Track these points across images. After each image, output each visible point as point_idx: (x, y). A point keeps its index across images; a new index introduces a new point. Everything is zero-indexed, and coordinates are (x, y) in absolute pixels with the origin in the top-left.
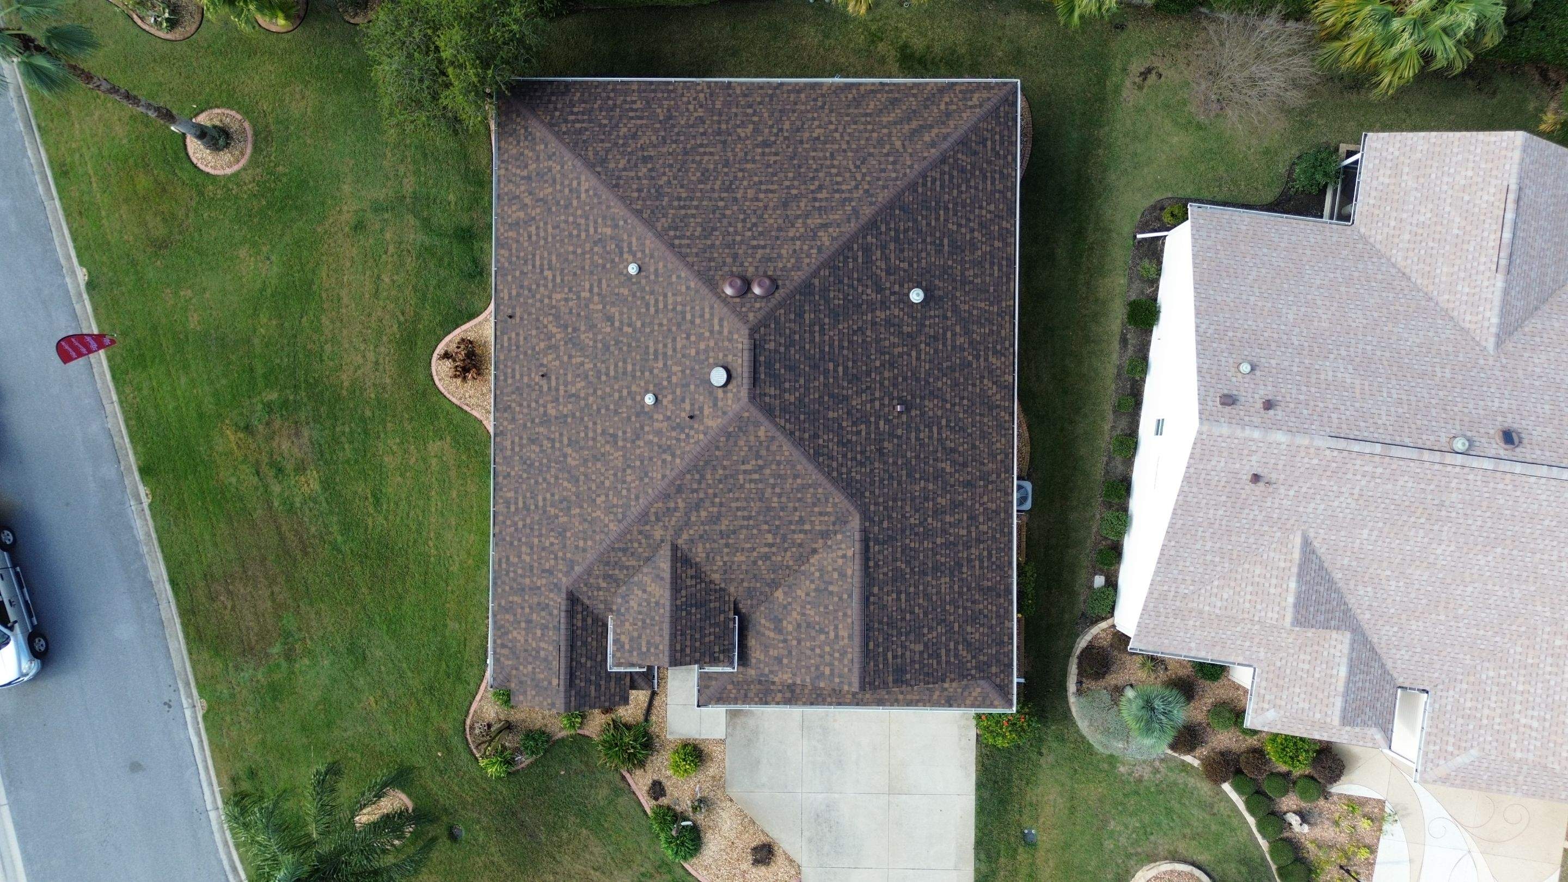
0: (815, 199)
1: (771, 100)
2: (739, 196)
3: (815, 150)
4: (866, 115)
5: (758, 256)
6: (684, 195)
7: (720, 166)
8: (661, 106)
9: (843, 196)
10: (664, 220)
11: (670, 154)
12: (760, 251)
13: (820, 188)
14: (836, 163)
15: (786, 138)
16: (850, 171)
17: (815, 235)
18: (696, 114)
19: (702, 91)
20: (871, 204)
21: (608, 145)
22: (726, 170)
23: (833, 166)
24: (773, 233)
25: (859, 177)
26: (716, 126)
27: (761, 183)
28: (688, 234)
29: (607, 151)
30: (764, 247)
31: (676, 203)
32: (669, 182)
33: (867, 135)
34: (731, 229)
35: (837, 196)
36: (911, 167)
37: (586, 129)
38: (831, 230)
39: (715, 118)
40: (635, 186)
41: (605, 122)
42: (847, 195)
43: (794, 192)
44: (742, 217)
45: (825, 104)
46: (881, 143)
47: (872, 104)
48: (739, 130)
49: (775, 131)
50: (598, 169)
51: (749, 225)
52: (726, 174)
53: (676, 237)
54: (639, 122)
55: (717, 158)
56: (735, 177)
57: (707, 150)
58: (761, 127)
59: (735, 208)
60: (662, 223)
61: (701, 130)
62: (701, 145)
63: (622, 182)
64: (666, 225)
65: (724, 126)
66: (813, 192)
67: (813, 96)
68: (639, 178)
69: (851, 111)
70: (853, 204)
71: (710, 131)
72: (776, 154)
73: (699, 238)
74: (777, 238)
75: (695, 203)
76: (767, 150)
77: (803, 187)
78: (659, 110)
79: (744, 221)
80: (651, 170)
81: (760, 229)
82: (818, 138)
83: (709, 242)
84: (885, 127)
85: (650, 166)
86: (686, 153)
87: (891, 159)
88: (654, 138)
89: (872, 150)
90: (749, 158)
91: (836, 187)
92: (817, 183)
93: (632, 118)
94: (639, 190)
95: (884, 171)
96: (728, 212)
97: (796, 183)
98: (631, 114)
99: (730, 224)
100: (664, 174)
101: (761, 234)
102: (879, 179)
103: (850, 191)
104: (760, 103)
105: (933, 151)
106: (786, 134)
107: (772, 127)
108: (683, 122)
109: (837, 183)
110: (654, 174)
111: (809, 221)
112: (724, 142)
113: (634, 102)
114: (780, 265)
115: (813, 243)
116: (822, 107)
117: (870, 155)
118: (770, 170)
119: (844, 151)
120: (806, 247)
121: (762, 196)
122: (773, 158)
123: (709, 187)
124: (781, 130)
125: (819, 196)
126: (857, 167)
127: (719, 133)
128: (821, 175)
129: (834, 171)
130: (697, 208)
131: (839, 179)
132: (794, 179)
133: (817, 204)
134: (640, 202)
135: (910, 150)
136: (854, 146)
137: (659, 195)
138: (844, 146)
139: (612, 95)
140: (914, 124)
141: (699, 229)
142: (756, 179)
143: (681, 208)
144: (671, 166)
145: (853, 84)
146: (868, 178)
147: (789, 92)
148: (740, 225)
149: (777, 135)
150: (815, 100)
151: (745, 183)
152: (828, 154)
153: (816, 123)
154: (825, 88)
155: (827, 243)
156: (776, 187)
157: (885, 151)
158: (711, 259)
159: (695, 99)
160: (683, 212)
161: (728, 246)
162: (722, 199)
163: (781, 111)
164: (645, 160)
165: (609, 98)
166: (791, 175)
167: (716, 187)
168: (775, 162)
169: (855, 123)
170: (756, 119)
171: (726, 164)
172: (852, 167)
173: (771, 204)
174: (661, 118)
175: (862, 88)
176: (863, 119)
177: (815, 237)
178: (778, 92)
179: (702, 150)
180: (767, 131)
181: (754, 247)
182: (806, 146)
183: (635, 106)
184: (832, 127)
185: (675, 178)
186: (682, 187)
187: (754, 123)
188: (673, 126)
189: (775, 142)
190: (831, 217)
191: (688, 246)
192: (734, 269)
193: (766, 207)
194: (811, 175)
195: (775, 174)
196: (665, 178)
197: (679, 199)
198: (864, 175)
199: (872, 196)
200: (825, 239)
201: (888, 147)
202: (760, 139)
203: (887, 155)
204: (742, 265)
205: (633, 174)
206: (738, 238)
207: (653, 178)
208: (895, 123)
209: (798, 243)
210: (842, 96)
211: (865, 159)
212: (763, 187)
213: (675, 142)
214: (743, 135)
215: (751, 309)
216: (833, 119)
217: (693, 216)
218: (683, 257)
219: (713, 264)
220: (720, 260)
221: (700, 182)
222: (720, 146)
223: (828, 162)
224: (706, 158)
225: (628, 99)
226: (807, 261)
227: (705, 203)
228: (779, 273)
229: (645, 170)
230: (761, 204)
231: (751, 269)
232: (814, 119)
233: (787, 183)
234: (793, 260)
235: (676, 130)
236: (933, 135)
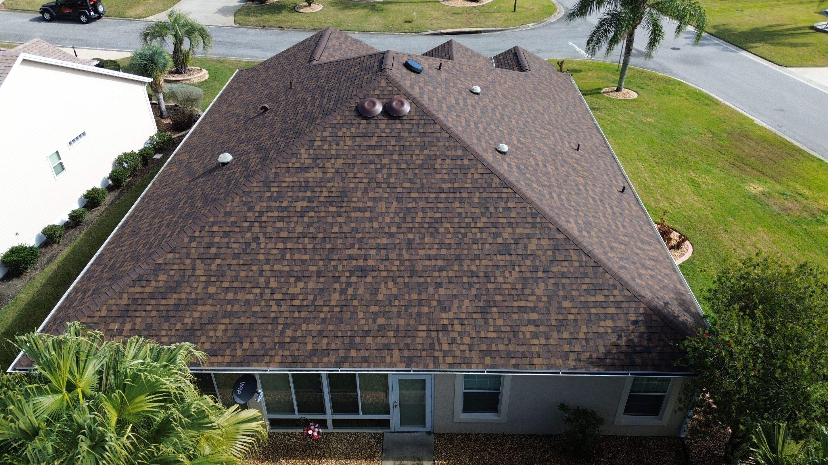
0: (310, 200)
1: (352, 338)
2: (395, 204)
3: (304, 262)
4: (230, 315)
5: (375, 138)
6: (457, 205)
7: (417, 241)
8: (498, 329)
9: (278, 204)
10: (476, 176)
11: (478, 257)
12: (374, 143)
13: (302, 214)
14: (280, 245)
15: (337, 280)
16: (265, 233)
17: (314, 160)
18: (451, 315)
19: (445, 353)
20: (248, 194)
21: (554, 269)
22: (410, 236)
23: (285, 241)
24: (359, 162)
25: (256, 227)
26: (424, 297)
27: (371, 221)
28: (448, 161)
29: (554, 261)
30: (369, 147)
31: (465, 195)
32: (475, 220)
33: (235, 284)
34: (403, 166)
35: (285, 204)
36: (192, 239)
37: (588, 292)
38: (297, 165)
39: (426, 309)
40: (513, 215)
41: (566, 304)
42: (273, 204)
43: (333, 209)
44: (392, 180)
45: (283, 331)
46: (221, 273)
47: (219, 333)
48: (395, 291)
49: (350, 291)
50: (560, 236)
51: (384, 171)
52: (410, 230)
53: (461, 158)
54: (522, 304)
55: (421, 252)
56: (399, 227)
57: (433, 263)
58: (367, 297)
59: (399, 190)
60: (478, 172)
61: (442, 291)
62: (441, 269)
63: (529, 220)
64: (473, 170)
65: (414, 297)
66: (312, 209)
67: (296, 345)
68: (510, 224)
69: (249, 321)
70: (268, 194)
71: (431, 291)
72: (351, 257)
73: (437, 157)
74: (355, 157)
75: (443, 195)
76: (361, 262)
77: (323, 214)
78: (499, 322)
79: (390, 175)
80: (497, 236)
81: (373, 166)
82: (298, 279)
83: (426, 152)
84: (211, 295)
85: (500, 241)
86: (458, 257)
87: (213, 250)
88: (500, 280)
89: (234, 262)
90: (383, 252)
91: (285, 214)
92: (306, 219)
93: (533, 310)
94: (508, 210)
95: (226, 235)
96: (407, 185)
97: (330, 219)
98: (534, 316)
99: (404, 171)
100: (481, 230)
101: (371, 162)
102: (234, 224)
103: (269, 209)
104: (367, 333)
105: (160, 261)
106: (337, 286)
107: (354, 296)
108: (467, 303)
109: (282, 219)
110: (493, 230)
111: (320, 175)
112: (413, 273)
113: (535, 336)
114: (353, 130)
115: (318, 152)
116: (286, 326)
117: (236, 256)
118: (359, 236)
119: (267, 261)
120: (326, 147)
121: (370, 204)
122: (355, 251)
123: (429, 215)
124: (343, 292)
125: (305, 204)
126: (256, 239)
127: (420, 287)
128: (301, 230)
129: (284, 235)
130: (441, 190)
131: (279, 224)
132: (332, 225)
133: (309, 194)
134: (504, 196)
135: (188, 262)
136: (254, 268)
137: (484, 204)
138: (267, 268)
139: (566, 348)
140: (172, 301)
141: (437, 166)
142: (375, 224)
143: (458, 190)
144: (475, 241)
145: (239, 364)
146: (246, 224)
147: (327, 353)
148: (394, 171)
149: (349, 284)
150: (294, 339)
151: (388, 220)
152: (288, 257)
153: (296, 302)
154: (278, 359)
155: (303, 151)
156: (353, 215)
157: (218, 261)
158: (424, 135)
159: (454, 339)
160: (456, 185)
161: (406, 148)
162: (414, 200)
163: (340, 320)
164: (505, 249)
165: (569, 342)
166: (335, 229)
167: (421, 214)
168: (352, 246)
169: (247, 301)
170: (374, 309)
171: (410, 243)
172: (262, 240)
173: (359, 194)
174: (494, 309)
175: (228, 359)
176: (236, 308)
177: (315, 159)
178: (342, 353)
179: (440, 262)
180: (361, 291)
181: (378, 147)
182: (314, 269)
183: (532, 328)
184: (278, 296)
185: (468, 225)
186: (459, 214)
187: (377, 302)
188: (478, 297)
189: (352, 274)
190: (295, 179)
191: (447, 148)
192: (399, 126)
193: (366, 192)
194: (311, 230)
195: (354, 230)
196: (479, 225)
197: (461, 201)
198: (249, 229)
199: (246, 203)
200: (305, 156)
201: (214, 267)
202: (369, 279)
203: (217, 256)
204: (392, 130)
205: (518, 230)
206: (396, 157)
207: (495, 225)
208: (196, 302)
209: (333, 152)
210: (256, 346)
211: (245, 250)
212: (367, 214)
213: (473, 274)
214: (391, 285)
215: (383, 89)
216: (274, 308)
217: (444, 181)
218: (452, 137)
219: (422, 131)
220: (414, 134)
221: (439, 221)
222: (418, 268)
223: (289, 246)
224: (434, 251)
225: (543, 341)
226: (326, 134)
227: (433, 196)
228: (355, 122)
229: (505, 235)
230: (371, 194)
231: (383, 125)
232: (299, 308)
233: (340, 219)
234: (340, 134)
235: (474, 291)
236: (153, 284)
